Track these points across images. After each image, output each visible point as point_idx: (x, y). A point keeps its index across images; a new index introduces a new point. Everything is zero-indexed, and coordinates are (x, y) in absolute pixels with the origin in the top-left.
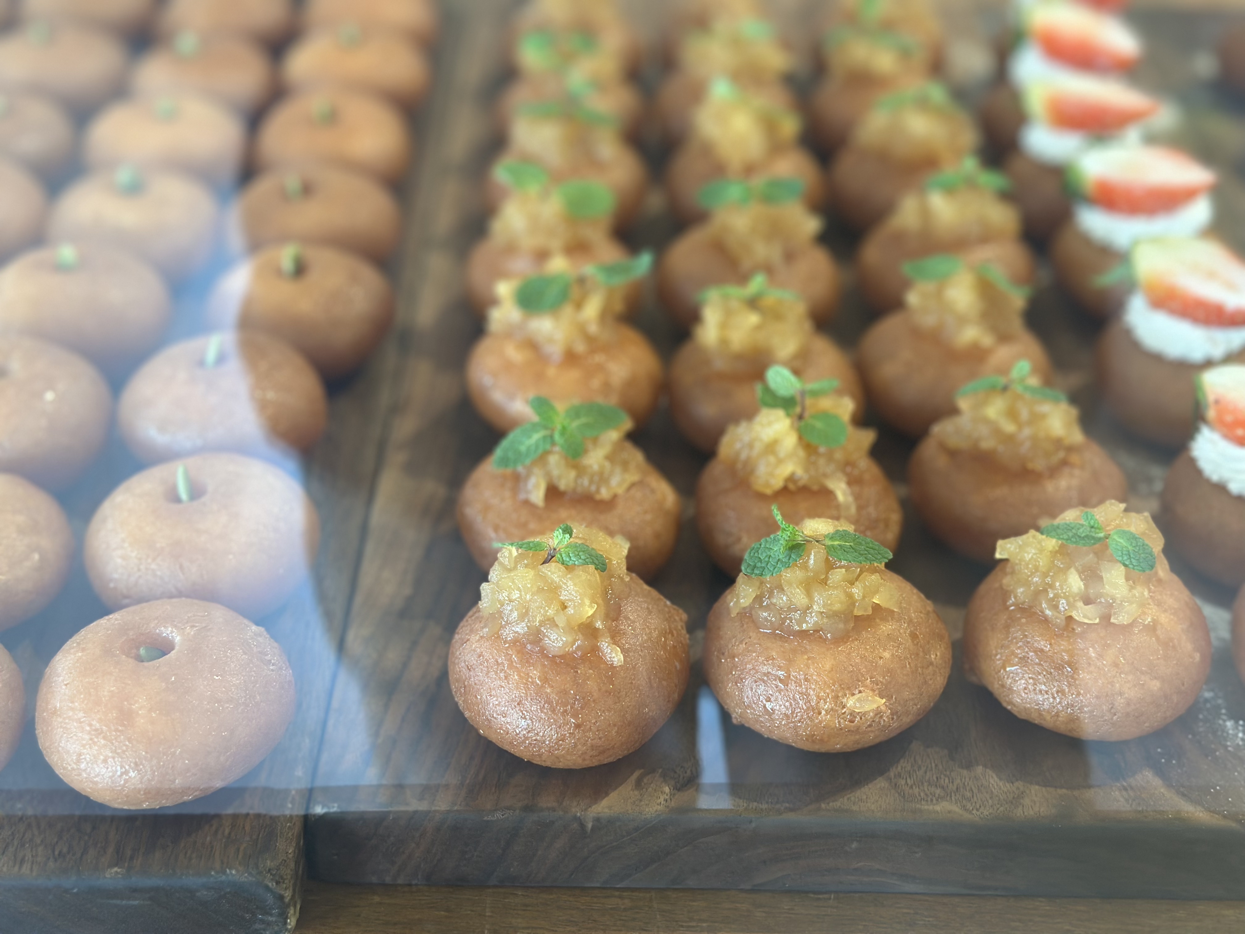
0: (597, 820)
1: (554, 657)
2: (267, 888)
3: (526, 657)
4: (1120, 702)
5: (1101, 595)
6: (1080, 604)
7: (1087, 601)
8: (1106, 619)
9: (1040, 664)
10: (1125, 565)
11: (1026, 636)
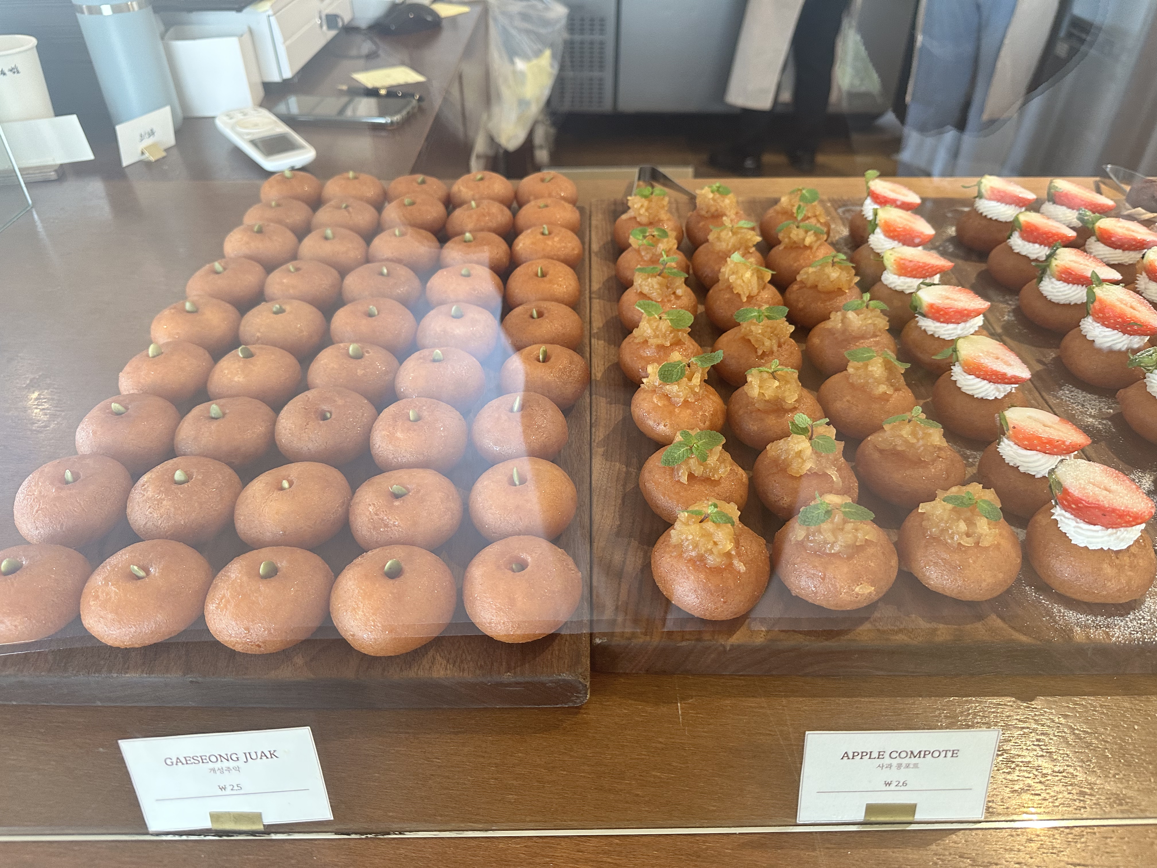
0: (732, 645)
1: (710, 568)
2: (580, 683)
3: (697, 568)
4: (984, 584)
5: (975, 533)
6: (964, 536)
7: (968, 535)
8: (977, 543)
9: (944, 566)
10: (987, 518)
11: (936, 552)
